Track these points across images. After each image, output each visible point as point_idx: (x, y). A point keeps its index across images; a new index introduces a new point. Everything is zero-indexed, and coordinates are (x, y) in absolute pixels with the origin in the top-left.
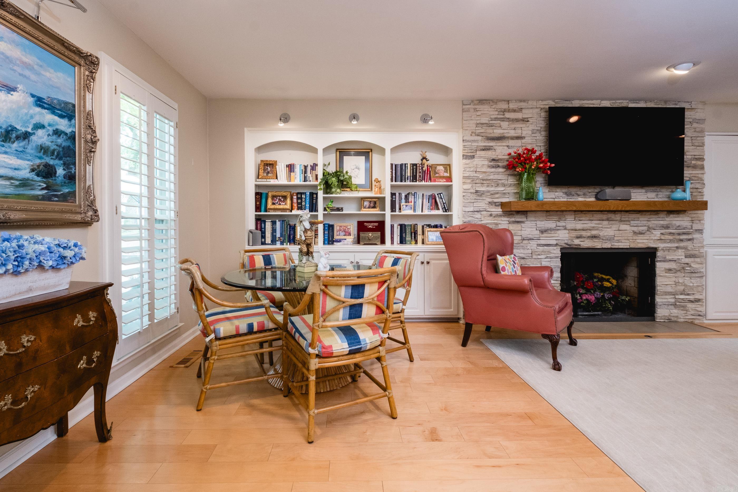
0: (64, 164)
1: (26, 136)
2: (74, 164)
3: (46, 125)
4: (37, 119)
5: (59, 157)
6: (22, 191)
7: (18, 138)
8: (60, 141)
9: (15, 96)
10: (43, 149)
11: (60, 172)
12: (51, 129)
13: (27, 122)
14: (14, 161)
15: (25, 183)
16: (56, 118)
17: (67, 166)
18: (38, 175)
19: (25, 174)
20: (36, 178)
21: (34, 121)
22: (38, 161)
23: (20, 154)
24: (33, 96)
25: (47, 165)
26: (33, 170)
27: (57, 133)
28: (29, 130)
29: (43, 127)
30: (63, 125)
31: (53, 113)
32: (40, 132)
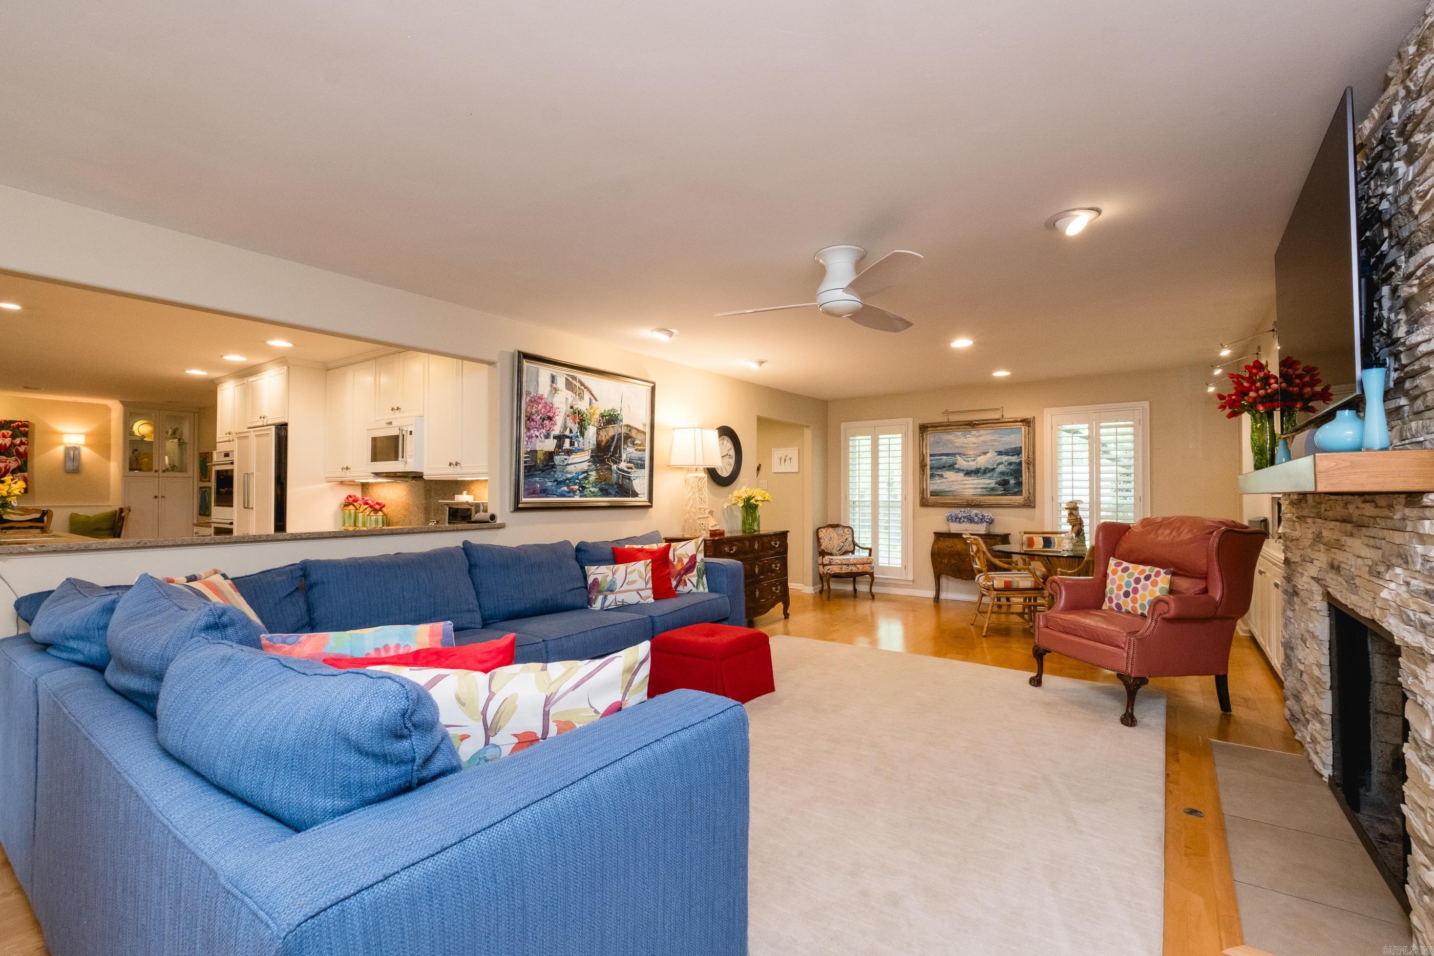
0: (1015, 478)
1: (993, 469)
2: (1021, 476)
3: (1004, 461)
4: (998, 461)
5: (1011, 475)
6: (991, 493)
7: (989, 471)
8: (1012, 467)
9: (988, 455)
10: (1003, 473)
11: (1012, 482)
12: (1007, 463)
13: (994, 463)
14: (988, 481)
15: (993, 489)
16: (1010, 457)
17: (1016, 478)
18: (999, 485)
19: (993, 485)
20: (998, 486)
21: (997, 462)
22: (999, 479)
23: (990, 478)
24: (996, 452)
25: (1004, 480)
26: (996, 483)
27: (1010, 464)
28: (995, 467)
29: (1002, 463)
30: (1014, 459)
31: (1008, 455)
32: (1000, 466)
